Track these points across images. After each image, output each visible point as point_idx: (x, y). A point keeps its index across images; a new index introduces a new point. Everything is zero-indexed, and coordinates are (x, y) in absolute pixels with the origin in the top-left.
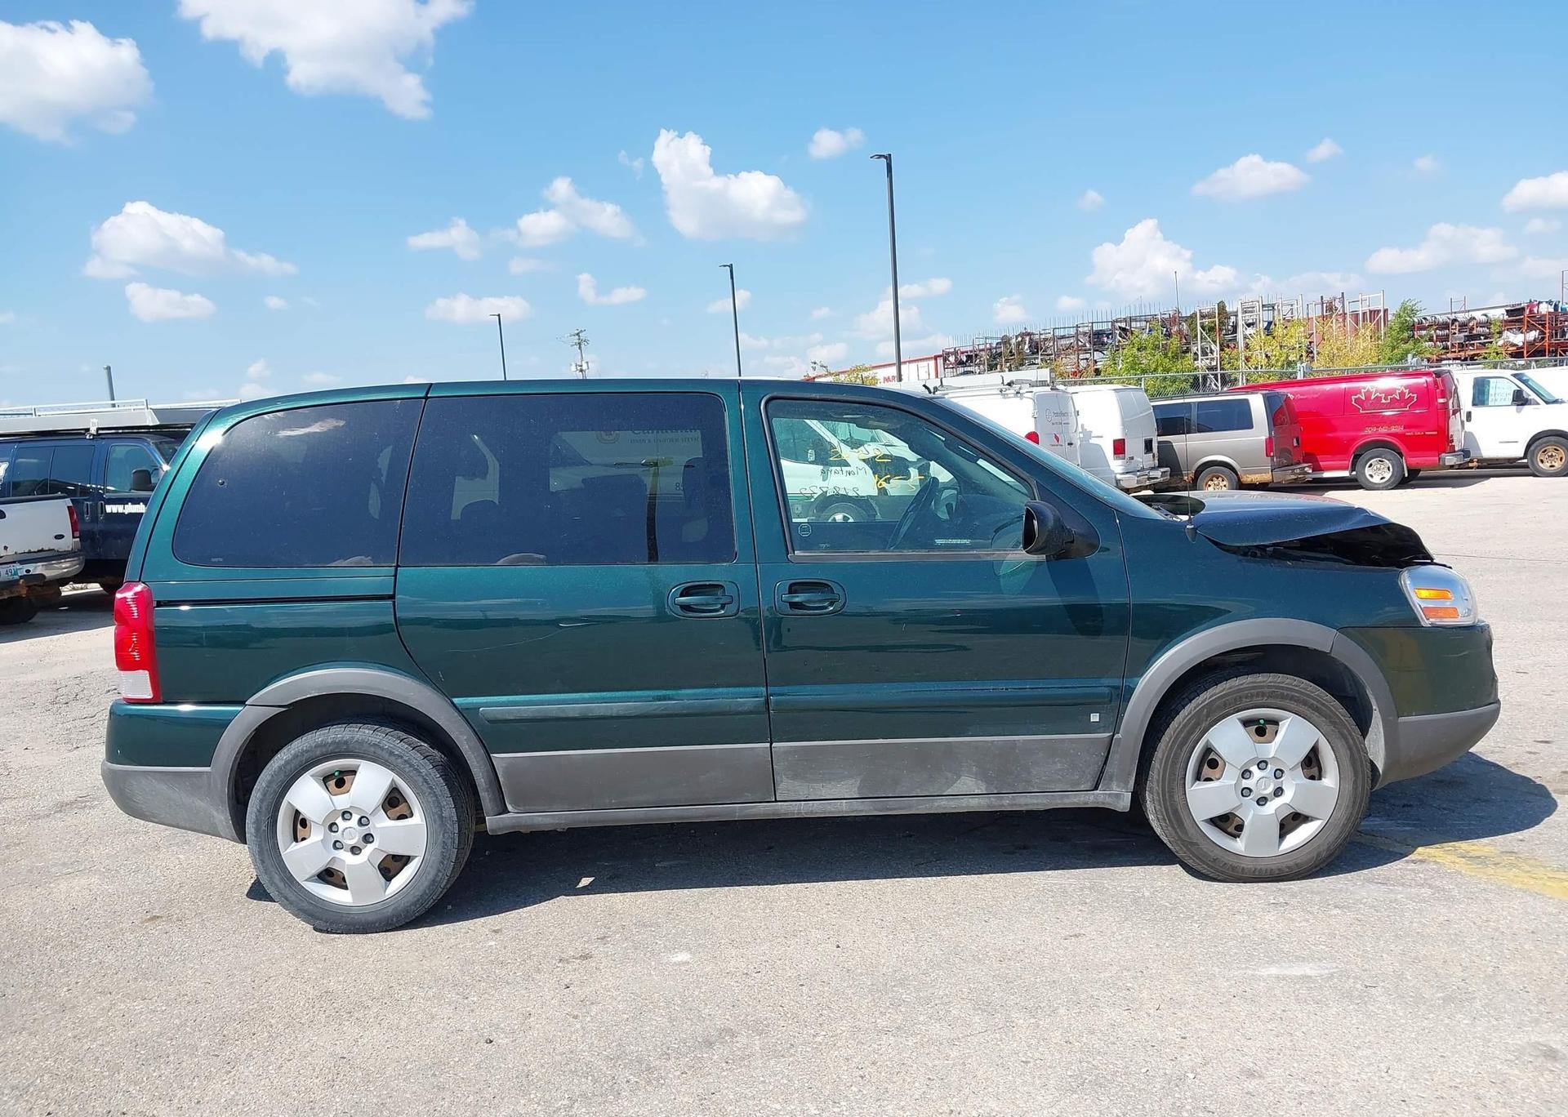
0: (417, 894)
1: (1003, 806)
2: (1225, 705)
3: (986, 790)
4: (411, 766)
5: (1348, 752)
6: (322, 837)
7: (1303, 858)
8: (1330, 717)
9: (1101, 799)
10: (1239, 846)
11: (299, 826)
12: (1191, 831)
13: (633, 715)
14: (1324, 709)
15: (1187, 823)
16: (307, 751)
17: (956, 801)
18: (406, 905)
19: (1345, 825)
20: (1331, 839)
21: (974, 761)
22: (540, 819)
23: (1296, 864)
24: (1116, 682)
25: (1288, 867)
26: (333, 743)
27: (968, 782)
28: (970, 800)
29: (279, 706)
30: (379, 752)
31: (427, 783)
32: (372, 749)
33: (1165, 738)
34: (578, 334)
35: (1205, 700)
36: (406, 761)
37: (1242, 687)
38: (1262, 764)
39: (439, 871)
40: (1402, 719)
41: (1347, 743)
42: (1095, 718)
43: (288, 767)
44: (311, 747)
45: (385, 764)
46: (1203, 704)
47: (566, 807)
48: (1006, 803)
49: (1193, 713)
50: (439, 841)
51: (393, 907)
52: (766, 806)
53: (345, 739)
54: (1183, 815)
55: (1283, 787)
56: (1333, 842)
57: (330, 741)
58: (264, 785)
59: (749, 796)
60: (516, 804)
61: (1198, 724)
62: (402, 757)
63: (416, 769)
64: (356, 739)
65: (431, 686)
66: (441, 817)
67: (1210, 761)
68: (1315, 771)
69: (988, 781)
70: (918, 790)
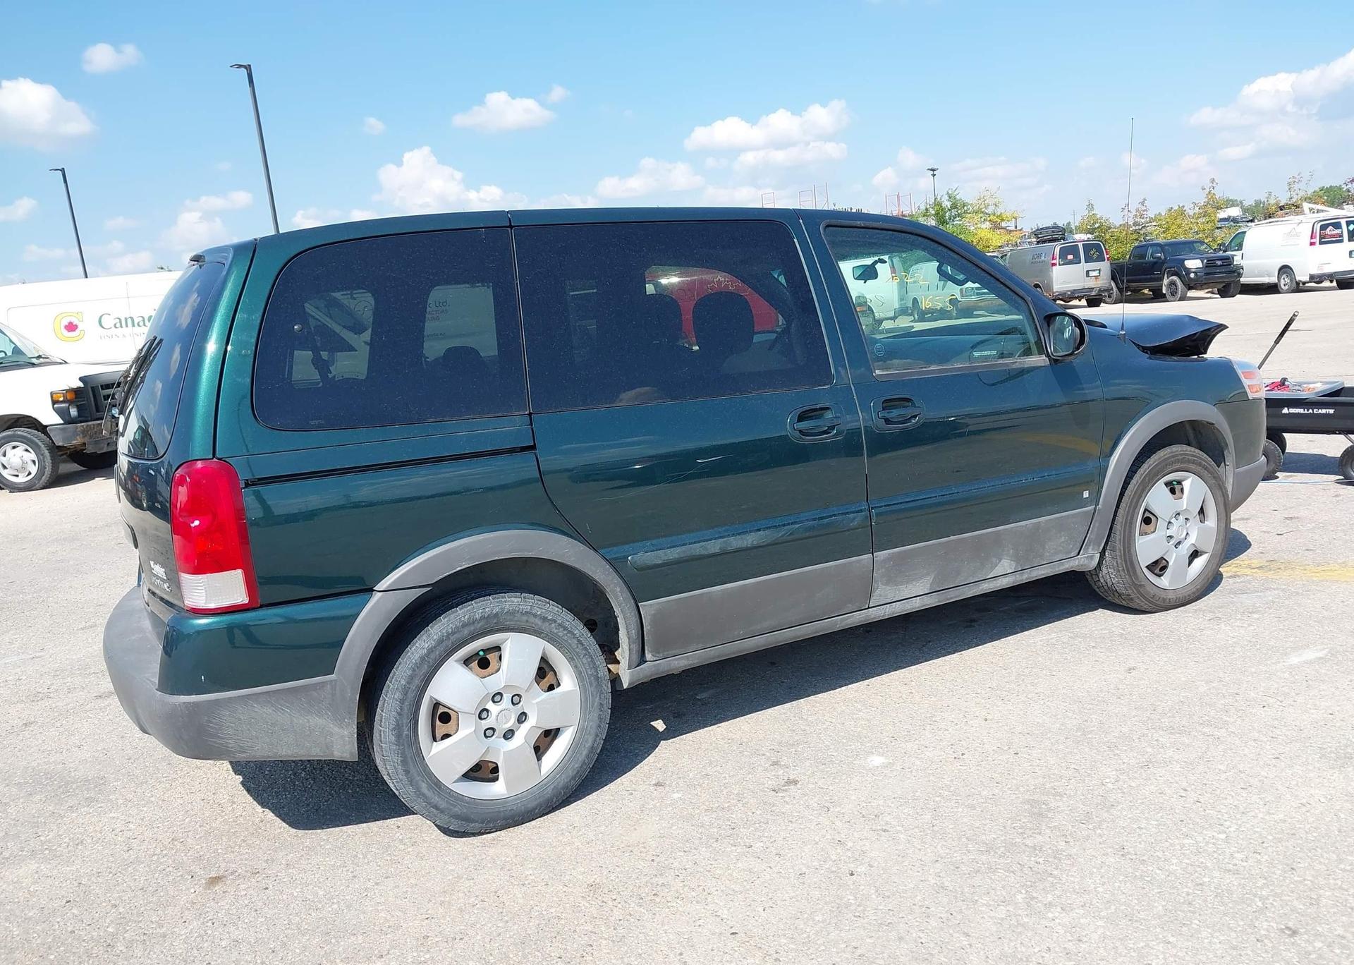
0: (576, 766)
1: (1023, 580)
4: (565, 628)
6: (473, 729)
11: (438, 722)
16: (453, 633)
18: (566, 781)
26: (482, 618)
29: (420, 587)
30: (532, 619)
31: (582, 644)
32: (525, 618)
36: (559, 625)
39: (597, 736)
43: (432, 656)
44: (456, 627)
45: (537, 633)
47: (700, 646)
50: (596, 704)
51: (552, 787)
53: (494, 612)
57: (478, 616)
58: (403, 682)
59: (850, 607)
60: (655, 651)
62: (555, 621)
63: (570, 632)
64: (506, 610)
66: (597, 678)
70: (971, 578)
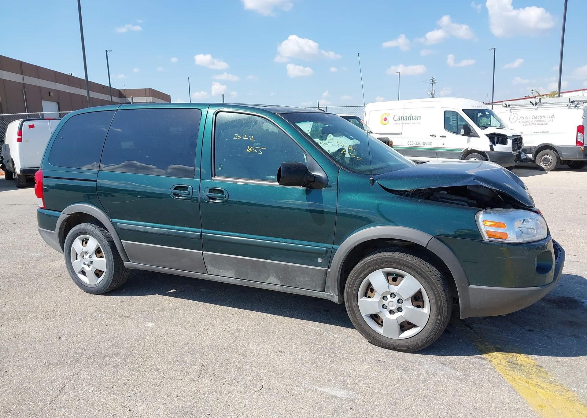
2: (376, 264)
3: (281, 283)
5: (434, 297)
7: (409, 343)
8: (426, 279)
9: (326, 296)
10: (380, 330)
12: (359, 319)
13: (159, 233)
14: (423, 274)
15: (357, 315)
17: (270, 286)
19: (431, 332)
20: (423, 338)
21: (274, 271)
22: (138, 266)
23: (406, 345)
24: (330, 246)
25: (402, 346)
27: (273, 279)
28: (275, 287)
33: (350, 275)
34: (432, 79)
35: (368, 260)
37: (385, 257)
38: (393, 295)
40: (471, 286)
41: (434, 293)
42: (320, 260)
46: (367, 262)
48: (289, 290)
49: (362, 265)
52: (204, 275)
54: (356, 310)
55: (402, 308)
56: (425, 339)
61: (363, 270)
65: (105, 213)
67: (369, 289)
68: (420, 303)
69: (281, 280)
